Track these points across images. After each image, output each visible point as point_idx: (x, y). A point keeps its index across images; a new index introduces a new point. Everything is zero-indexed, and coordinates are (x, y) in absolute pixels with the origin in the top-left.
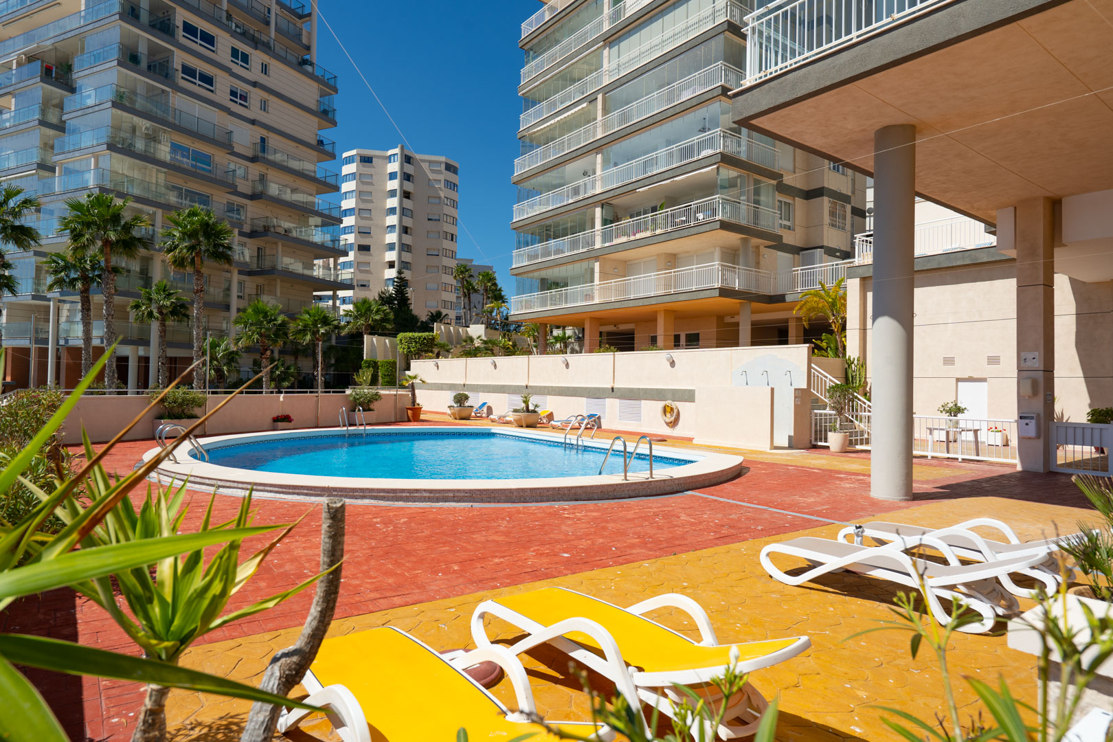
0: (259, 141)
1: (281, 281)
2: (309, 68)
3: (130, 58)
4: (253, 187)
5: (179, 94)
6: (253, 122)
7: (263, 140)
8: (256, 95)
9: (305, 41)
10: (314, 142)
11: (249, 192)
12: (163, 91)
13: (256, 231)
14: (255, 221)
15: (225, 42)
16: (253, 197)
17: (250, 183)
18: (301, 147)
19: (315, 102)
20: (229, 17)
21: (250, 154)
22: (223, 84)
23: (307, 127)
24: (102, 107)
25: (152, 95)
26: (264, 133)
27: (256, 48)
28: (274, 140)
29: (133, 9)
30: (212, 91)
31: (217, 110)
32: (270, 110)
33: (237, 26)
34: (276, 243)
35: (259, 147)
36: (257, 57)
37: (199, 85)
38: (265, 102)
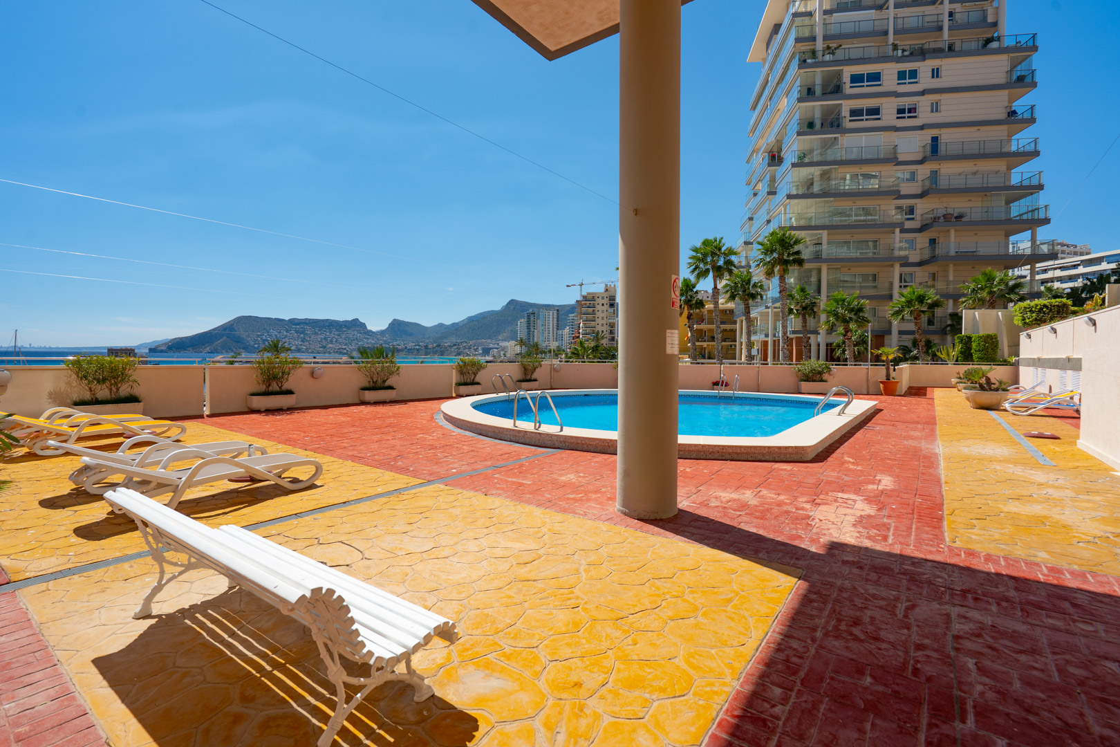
0: (930, 142)
1: (954, 265)
2: (995, 45)
3: (809, 126)
4: (923, 186)
5: (846, 135)
6: (922, 128)
7: (935, 140)
8: (924, 103)
9: (990, 19)
10: (1002, 115)
11: (919, 191)
12: (835, 138)
13: (926, 225)
14: (925, 216)
15: (889, 71)
16: (922, 195)
17: (920, 183)
18: (982, 128)
19: (1004, 75)
20: (895, 47)
21: (919, 157)
22: (889, 108)
23: (993, 104)
24: (788, 170)
25: (826, 145)
26: (935, 132)
27: (924, 60)
28: (946, 136)
29: (809, 90)
30: (879, 119)
31: (882, 133)
32: (942, 108)
33: (903, 51)
34: (949, 231)
35: (928, 149)
36: (924, 67)
37: (867, 120)
38: (937, 103)
